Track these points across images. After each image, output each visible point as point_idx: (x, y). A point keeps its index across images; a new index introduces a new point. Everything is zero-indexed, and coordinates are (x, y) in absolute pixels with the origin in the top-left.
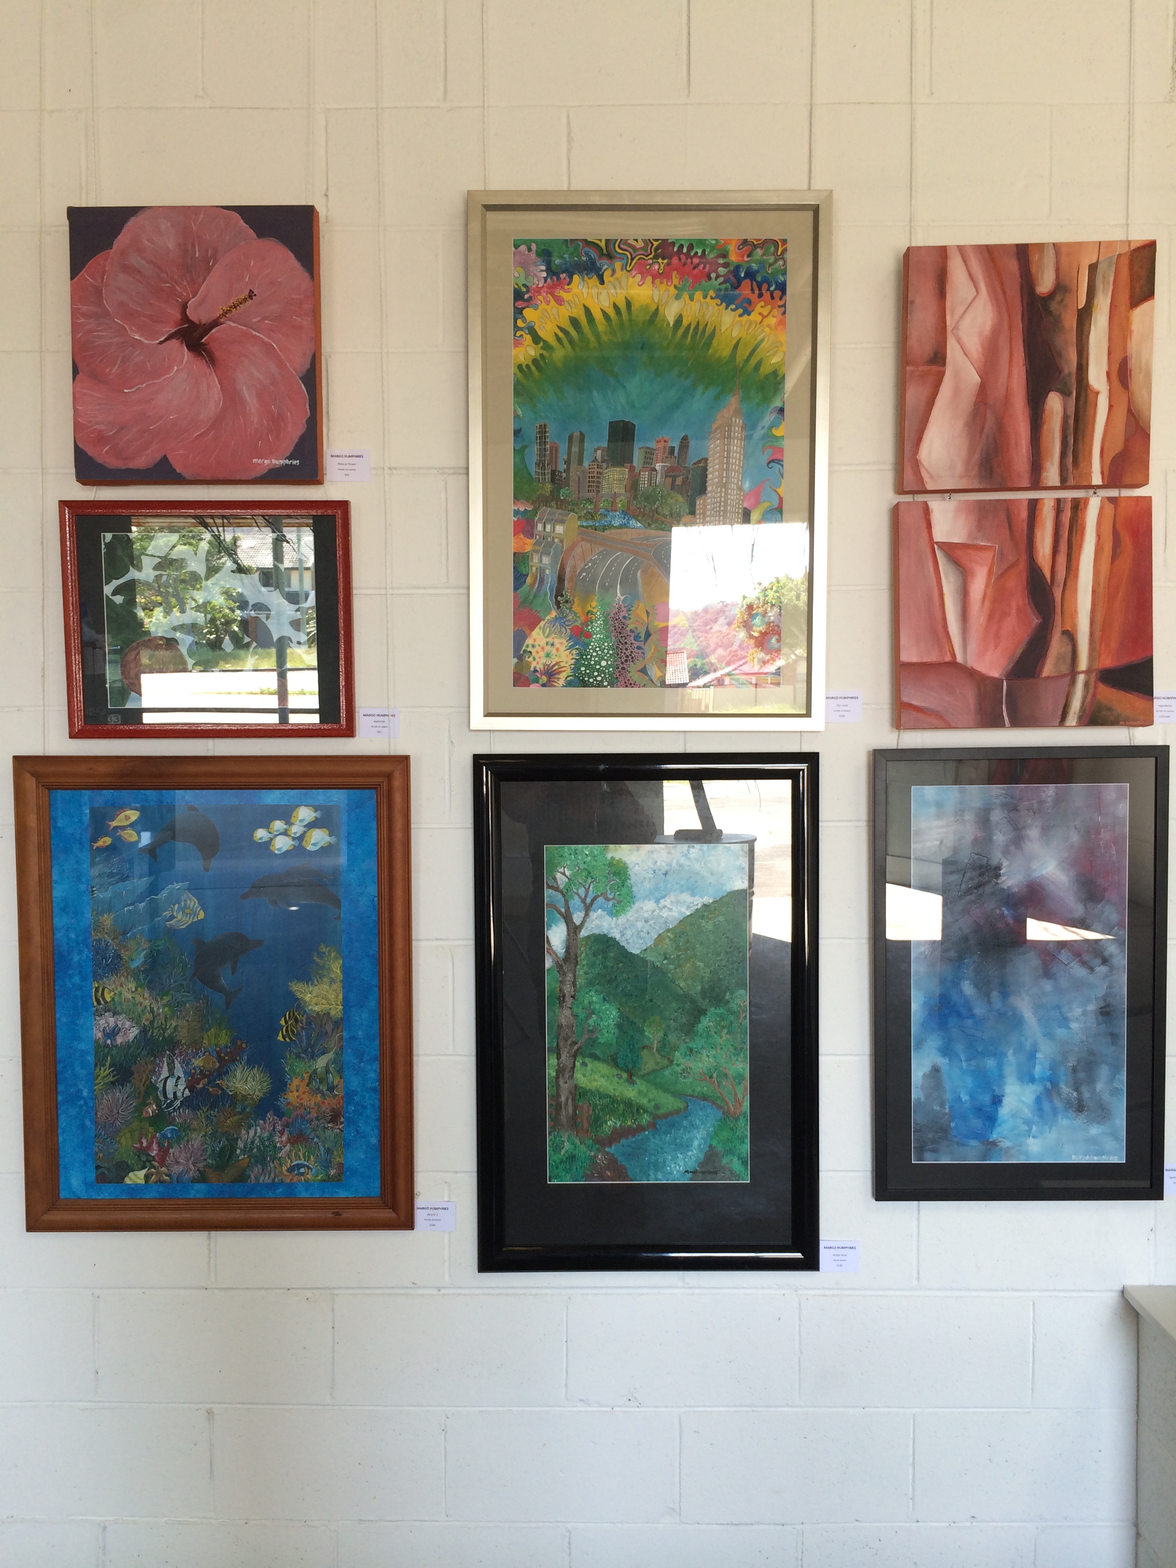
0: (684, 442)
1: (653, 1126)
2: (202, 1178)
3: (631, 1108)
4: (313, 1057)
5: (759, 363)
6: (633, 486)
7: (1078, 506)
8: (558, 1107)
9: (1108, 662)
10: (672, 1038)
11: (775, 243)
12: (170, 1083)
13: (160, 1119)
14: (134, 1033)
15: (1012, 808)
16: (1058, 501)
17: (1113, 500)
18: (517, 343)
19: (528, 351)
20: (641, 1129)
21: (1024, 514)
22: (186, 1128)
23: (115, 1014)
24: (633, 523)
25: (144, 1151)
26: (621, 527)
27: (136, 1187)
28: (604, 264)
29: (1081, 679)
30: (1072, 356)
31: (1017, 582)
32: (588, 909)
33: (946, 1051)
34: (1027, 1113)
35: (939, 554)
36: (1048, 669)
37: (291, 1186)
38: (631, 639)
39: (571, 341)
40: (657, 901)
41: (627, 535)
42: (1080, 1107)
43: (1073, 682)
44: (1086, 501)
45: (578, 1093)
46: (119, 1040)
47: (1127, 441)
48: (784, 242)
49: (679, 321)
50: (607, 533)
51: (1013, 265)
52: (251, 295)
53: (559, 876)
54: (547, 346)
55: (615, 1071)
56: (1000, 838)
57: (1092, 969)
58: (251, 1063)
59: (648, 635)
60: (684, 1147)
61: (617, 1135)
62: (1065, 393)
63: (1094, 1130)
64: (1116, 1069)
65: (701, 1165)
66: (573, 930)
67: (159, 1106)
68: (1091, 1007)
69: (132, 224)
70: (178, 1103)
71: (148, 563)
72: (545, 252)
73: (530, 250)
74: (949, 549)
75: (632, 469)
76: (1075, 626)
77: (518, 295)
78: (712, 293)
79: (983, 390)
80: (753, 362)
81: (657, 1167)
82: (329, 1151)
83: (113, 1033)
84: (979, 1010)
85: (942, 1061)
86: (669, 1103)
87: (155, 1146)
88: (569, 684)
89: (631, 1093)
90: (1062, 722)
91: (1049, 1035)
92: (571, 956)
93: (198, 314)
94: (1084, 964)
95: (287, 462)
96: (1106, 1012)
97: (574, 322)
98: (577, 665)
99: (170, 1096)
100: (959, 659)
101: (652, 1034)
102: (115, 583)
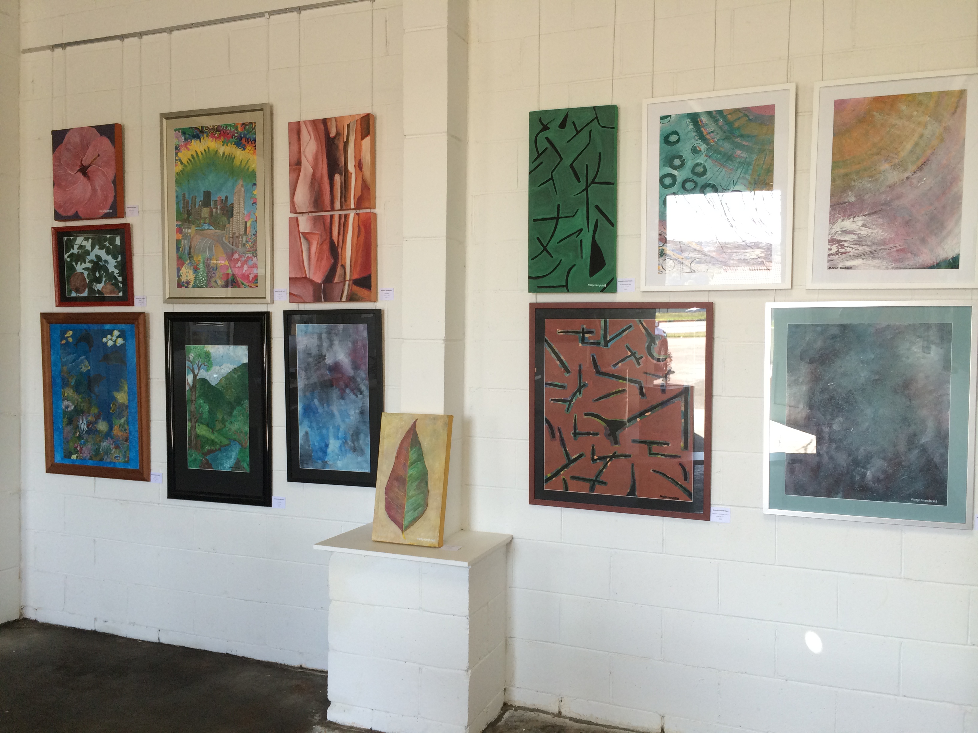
0: (226, 198)
1: (220, 449)
2: (91, 459)
3: (213, 442)
4: (120, 418)
5: (248, 168)
6: (211, 213)
7: (346, 216)
8: (191, 441)
9: (356, 276)
10: (225, 417)
11: (251, 123)
12: (82, 425)
13: (80, 437)
14: (73, 407)
15: (329, 333)
16: (340, 215)
17: (358, 214)
18: (176, 165)
19: (180, 167)
20: (216, 450)
21: (329, 221)
22: (87, 441)
23: (68, 400)
24: (212, 228)
25: (76, 448)
26: (208, 229)
27: (74, 460)
28: (201, 135)
29: (347, 283)
30: (343, 159)
31: (326, 247)
32: (199, 368)
33: (311, 427)
34: (337, 451)
35: (301, 236)
36: (336, 280)
37: (115, 463)
38: (212, 270)
39: (192, 163)
40: (220, 366)
41: (209, 232)
42: (354, 450)
43: (344, 285)
44: (349, 214)
45: (197, 436)
46: (69, 410)
47: (362, 191)
48: (255, 123)
49: (224, 153)
50: (203, 232)
51: (322, 127)
52: (99, 155)
53: (190, 356)
54: (185, 166)
55: (208, 429)
56: (325, 344)
57: (357, 396)
58: (104, 420)
59: (217, 268)
60: (229, 458)
61: (210, 452)
62: (341, 174)
63: (360, 459)
64: (366, 435)
65: (235, 465)
66: (195, 376)
67: (80, 433)
68: (357, 411)
69: (67, 135)
70: (84, 432)
71: (76, 247)
72: (184, 132)
73: (179, 132)
74: (304, 234)
75: (211, 208)
76: (345, 263)
77: (176, 148)
78: (233, 143)
79: (314, 174)
80: (247, 167)
81: (222, 464)
82: (125, 452)
83: (67, 407)
84: (320, 410)
85: (309, 430)
86: (225, 441)
87: (79, 447)
88: (194, 287)
89: (213, 437)
90: (341, 301)
91: (344, 421)
92: (194, 387)
93: (85, 163)
94: (355, 394)
95: (109, 211)
96: (362, 413)
97: (192, 156)
98: (195, 280)
99: (82, 430)
100: (308, 276)
101: (219, 416)
102: (68, 254)
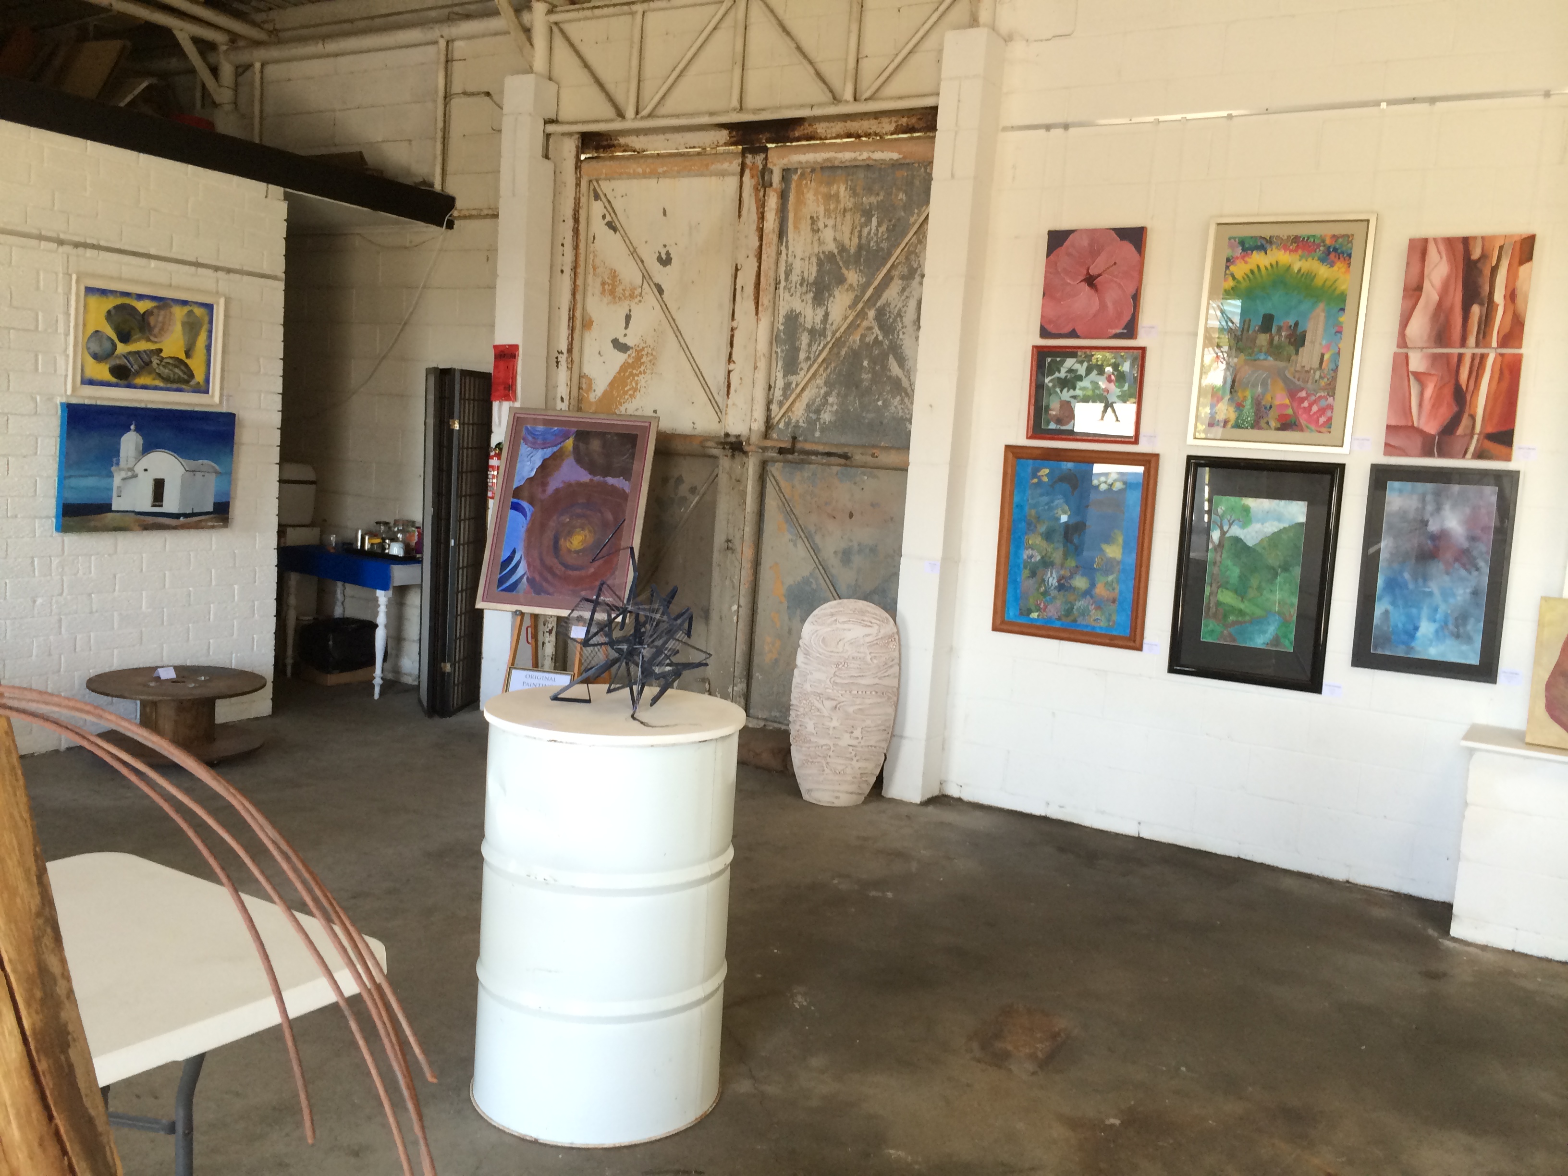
0: (1296, 324)
1: (1251, 622)
2: (1059, 619)
3: (1241, 612)
4: (1107, 575)
5: (1335, 289)
6: (1271, 340)
7: (1483, 357)
8: (1209, 608)
9: (1490, 430)
10: (1264, 584)
11: (1348, 236)
12: (1051, 579)
13: (1045, 594)
14: (1039, 558)
15: (1437, 495)
16: (1474, 355)
17: (1502, 355)
18: (1225, 280)
19: (1231, 283)
20: (1245, 622)
21: (1456, 360)
22: (1055, 598)
23: (1032, 549)
24: (1270, 358)
25: (1039, 605)
26: (1265, 359)
27: (1033, 619)
28: (1268, 246)
29: (1476, 437)
30: (1487, 288)
31: (1448, 391)
32: (1231, 525)
33: (1393, 603)
34: (1431, 636)
35: (1411, 377)
36: (1460, 431)
37: (1094, 627)
38: (1263, 409)
39: (1250, 280)
40: (1263, 524)
41: (1266, 363)
42: (1457, 636)
43: (1472, 437)
44: (1488, 355)
45: (1218, 604)
46: (1033, 560)
47: (1512, 328)
48: (1353, 235)
49: (1300, 270)
50: (1257, 362)
51: (1460, 247)
52: (1115, 263)
53: (1219, 510)
54: (1238, 282)
55: (1236, 596)
56: (1430, 508)
57: (1470, 573)
58: (1083, 575)
59: (1271, 407)
60: (1265, 632)
61: (1234, 623)
62: (1481, 304)
63: (1464, 648)
64: (1479, 621)
65: (1271, 641)
66: (1223, 533)
67: (1045, 587)
68: (1468, 590)
69: (1071, 236)
70: (1053, 588)
71: (1063, 371)
72: (1242, 243)
73: (1235, 241)
74: (1417, 375)
75: (1271, 335)
76: (1476, 412)
77: (1228, 260)
78: (1316, 258)
79: (1440, 303)
80: (1333, 287)
81: (1251, 639)
82: (1110, 615)
83: (1031, 557)
84: (1411, 586)
85: (1390, 608)
86: (1258, 612)
87: (1042, 604)
88: (1233, 427)
89: (1242, 606)
90: (1464, 456)
91: (1445, 601)
92: (1221, 545)
93: (1093, 271)
94: (1466, 569)
95: (1122, 331)
96: (1475, 593)
97: (1252, 272)
98: (1237, 418)
99: (1050, 584)
100: (1416, 424)
101: (1254, 582)
102: (1050, 378)
